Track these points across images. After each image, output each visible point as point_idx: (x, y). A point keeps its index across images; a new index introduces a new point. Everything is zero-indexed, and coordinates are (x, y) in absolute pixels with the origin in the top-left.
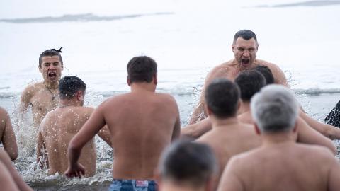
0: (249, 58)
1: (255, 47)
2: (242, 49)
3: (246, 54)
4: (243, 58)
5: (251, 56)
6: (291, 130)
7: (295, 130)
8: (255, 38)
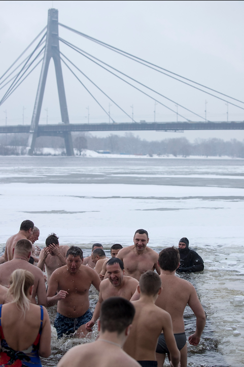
0: (142, 245)
4: (138, 245)
8: (147, 234)
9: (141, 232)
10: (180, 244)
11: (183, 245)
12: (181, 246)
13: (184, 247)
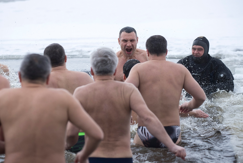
0: (132, 47)
1: (136, 39)
2: (125, 41)
3: (129, 44)
4: (126, 47)
5: (133, 45)
6: (113, 74)
7: (114, 74)
8: (135, 32)
9: (129, 30)
10: (194, 49)
11: (199, 50)
12: (196, 52)
13: (202, 53)
